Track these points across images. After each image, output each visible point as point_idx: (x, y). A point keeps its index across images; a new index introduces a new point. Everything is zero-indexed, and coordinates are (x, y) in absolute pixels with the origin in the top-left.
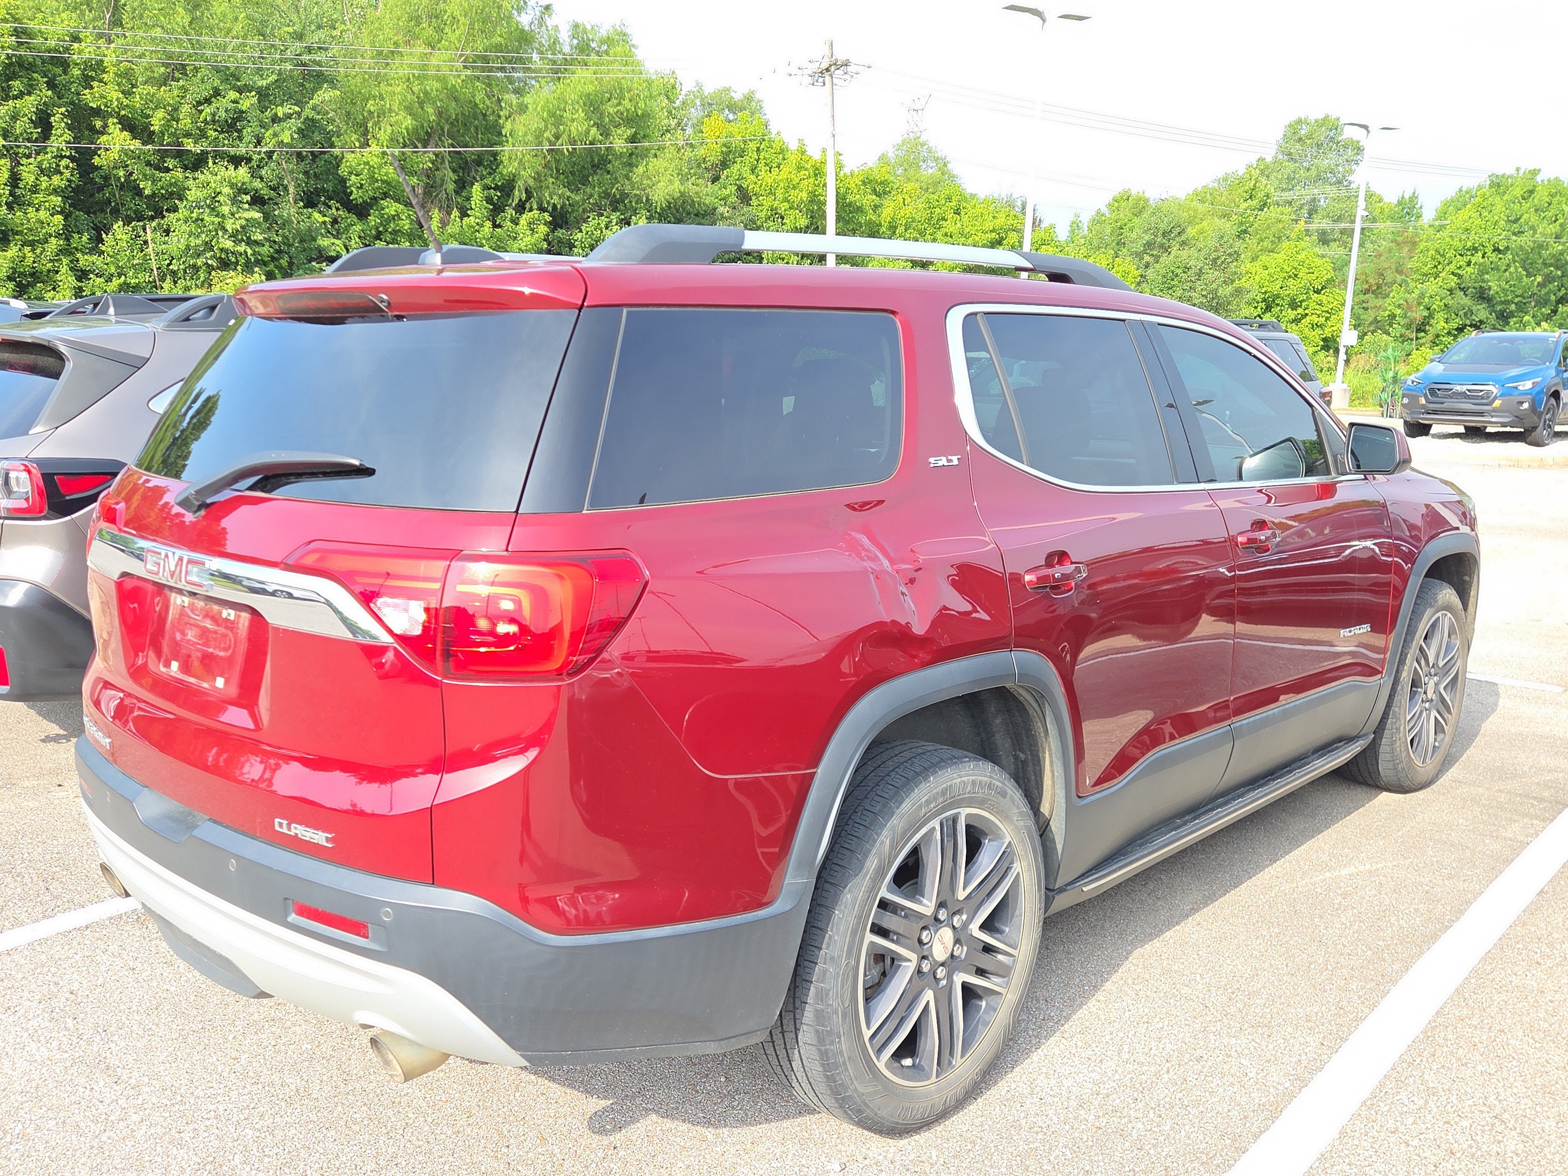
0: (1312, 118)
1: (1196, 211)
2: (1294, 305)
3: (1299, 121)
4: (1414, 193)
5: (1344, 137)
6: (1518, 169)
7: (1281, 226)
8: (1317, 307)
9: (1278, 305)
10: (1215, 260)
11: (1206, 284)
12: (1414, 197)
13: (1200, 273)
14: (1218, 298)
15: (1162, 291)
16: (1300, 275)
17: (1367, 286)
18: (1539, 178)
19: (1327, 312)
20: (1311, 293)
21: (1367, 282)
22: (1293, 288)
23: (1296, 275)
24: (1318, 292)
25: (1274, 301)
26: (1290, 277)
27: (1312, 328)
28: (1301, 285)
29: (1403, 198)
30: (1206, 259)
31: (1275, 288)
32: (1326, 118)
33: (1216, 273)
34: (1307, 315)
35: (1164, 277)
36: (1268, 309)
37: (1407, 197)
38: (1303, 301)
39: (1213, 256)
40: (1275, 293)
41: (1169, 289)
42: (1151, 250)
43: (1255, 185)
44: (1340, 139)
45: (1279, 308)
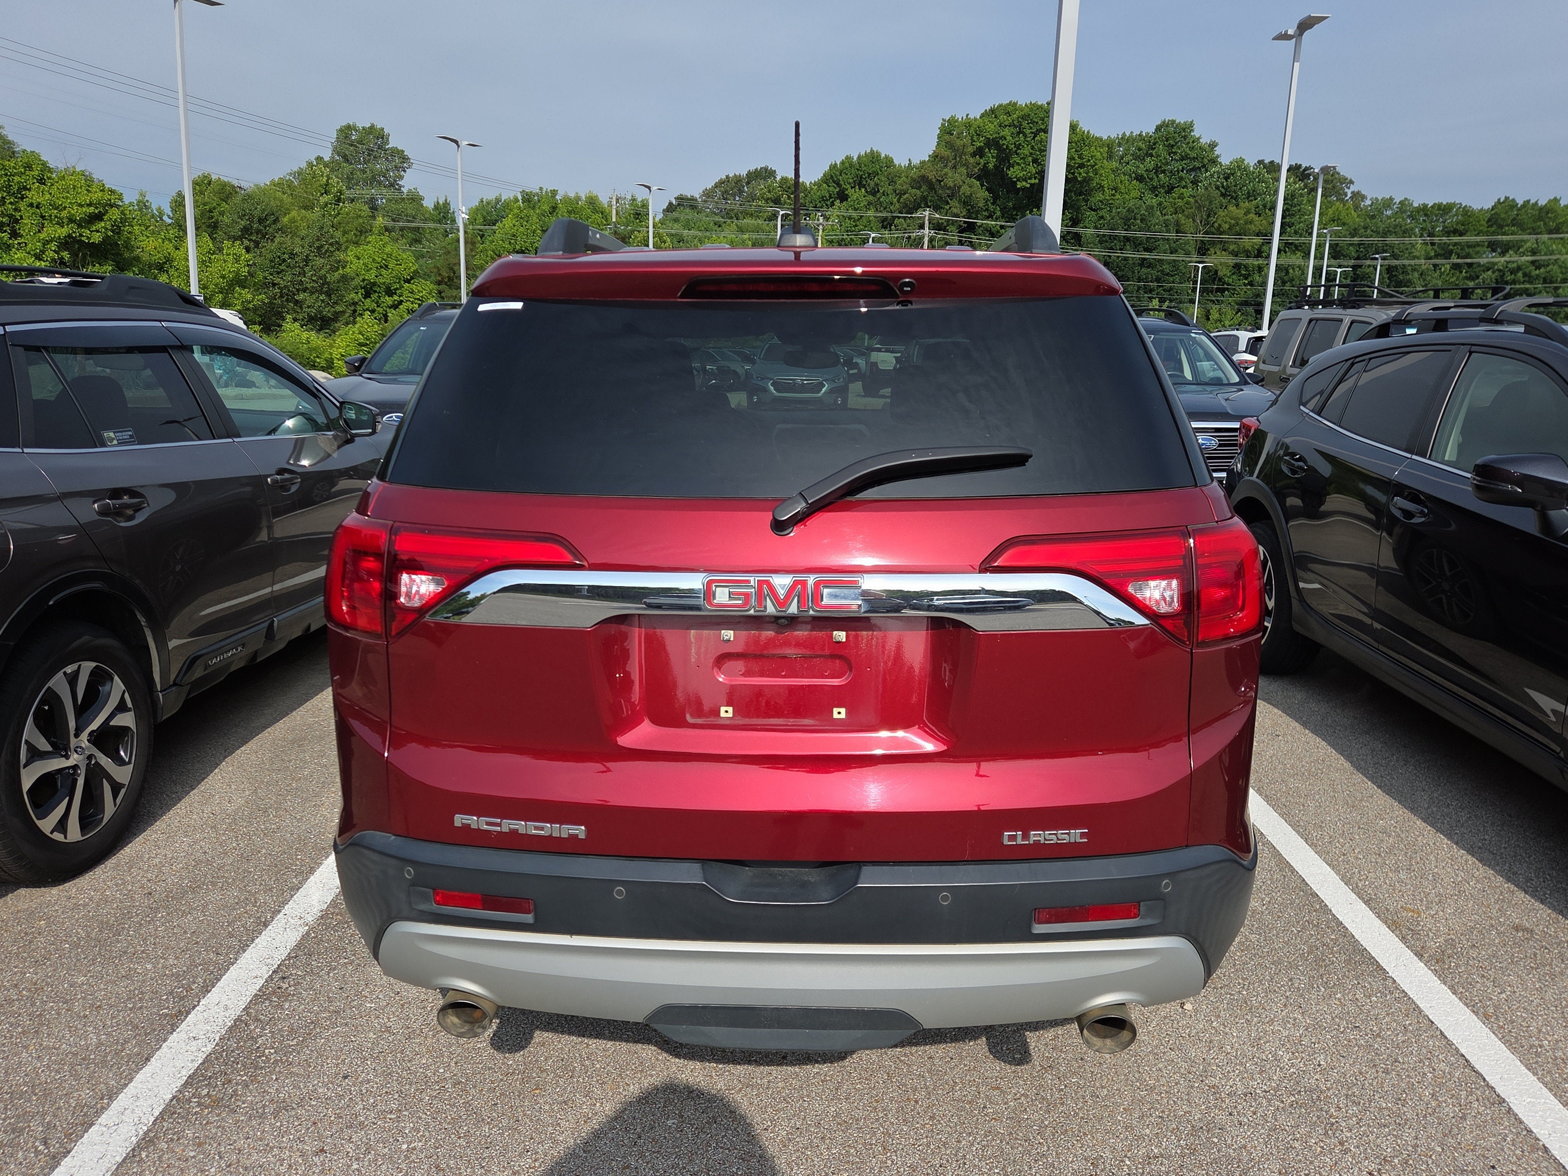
0: (360, 125)
1: (281, 201)
2: (390, 292)
3: (349, 127)
4: (446, 200)
5: (390, 146)
6: (541, 189)
7: (361, 221)
8: (410, 295)
9: (375, 292)
10: (319, 248)
11: (315, 270)
12: (446, 204)
13: (307, 260)
14: (328, 284)
15: (271, 274)
16: (390, 266)
17: (440, 278)
18: (558, 197)
19: (419, 299)
20: (402, 282)
21: (440, 275)
22: (386, 278)
23: (387, 266)
24: (408, 281)
25: (371, 288)
26: (381, 267)
27: (409, 312)
28: (393, 275)
29: (438, 203)
30: (310, 247)
31: (371, 276)
32: (372, 127)
33: (322, 260)
34: (402, 301)
35: (271, 261)
36: (367, 295)
37: (441, 202)
38: (397, 289)
39: (317, 244)
40: (372, 281)
41: (278, 273)
42: (249, 235)
43: (327, 181)
44: (387, 147)
45: (377, 294)
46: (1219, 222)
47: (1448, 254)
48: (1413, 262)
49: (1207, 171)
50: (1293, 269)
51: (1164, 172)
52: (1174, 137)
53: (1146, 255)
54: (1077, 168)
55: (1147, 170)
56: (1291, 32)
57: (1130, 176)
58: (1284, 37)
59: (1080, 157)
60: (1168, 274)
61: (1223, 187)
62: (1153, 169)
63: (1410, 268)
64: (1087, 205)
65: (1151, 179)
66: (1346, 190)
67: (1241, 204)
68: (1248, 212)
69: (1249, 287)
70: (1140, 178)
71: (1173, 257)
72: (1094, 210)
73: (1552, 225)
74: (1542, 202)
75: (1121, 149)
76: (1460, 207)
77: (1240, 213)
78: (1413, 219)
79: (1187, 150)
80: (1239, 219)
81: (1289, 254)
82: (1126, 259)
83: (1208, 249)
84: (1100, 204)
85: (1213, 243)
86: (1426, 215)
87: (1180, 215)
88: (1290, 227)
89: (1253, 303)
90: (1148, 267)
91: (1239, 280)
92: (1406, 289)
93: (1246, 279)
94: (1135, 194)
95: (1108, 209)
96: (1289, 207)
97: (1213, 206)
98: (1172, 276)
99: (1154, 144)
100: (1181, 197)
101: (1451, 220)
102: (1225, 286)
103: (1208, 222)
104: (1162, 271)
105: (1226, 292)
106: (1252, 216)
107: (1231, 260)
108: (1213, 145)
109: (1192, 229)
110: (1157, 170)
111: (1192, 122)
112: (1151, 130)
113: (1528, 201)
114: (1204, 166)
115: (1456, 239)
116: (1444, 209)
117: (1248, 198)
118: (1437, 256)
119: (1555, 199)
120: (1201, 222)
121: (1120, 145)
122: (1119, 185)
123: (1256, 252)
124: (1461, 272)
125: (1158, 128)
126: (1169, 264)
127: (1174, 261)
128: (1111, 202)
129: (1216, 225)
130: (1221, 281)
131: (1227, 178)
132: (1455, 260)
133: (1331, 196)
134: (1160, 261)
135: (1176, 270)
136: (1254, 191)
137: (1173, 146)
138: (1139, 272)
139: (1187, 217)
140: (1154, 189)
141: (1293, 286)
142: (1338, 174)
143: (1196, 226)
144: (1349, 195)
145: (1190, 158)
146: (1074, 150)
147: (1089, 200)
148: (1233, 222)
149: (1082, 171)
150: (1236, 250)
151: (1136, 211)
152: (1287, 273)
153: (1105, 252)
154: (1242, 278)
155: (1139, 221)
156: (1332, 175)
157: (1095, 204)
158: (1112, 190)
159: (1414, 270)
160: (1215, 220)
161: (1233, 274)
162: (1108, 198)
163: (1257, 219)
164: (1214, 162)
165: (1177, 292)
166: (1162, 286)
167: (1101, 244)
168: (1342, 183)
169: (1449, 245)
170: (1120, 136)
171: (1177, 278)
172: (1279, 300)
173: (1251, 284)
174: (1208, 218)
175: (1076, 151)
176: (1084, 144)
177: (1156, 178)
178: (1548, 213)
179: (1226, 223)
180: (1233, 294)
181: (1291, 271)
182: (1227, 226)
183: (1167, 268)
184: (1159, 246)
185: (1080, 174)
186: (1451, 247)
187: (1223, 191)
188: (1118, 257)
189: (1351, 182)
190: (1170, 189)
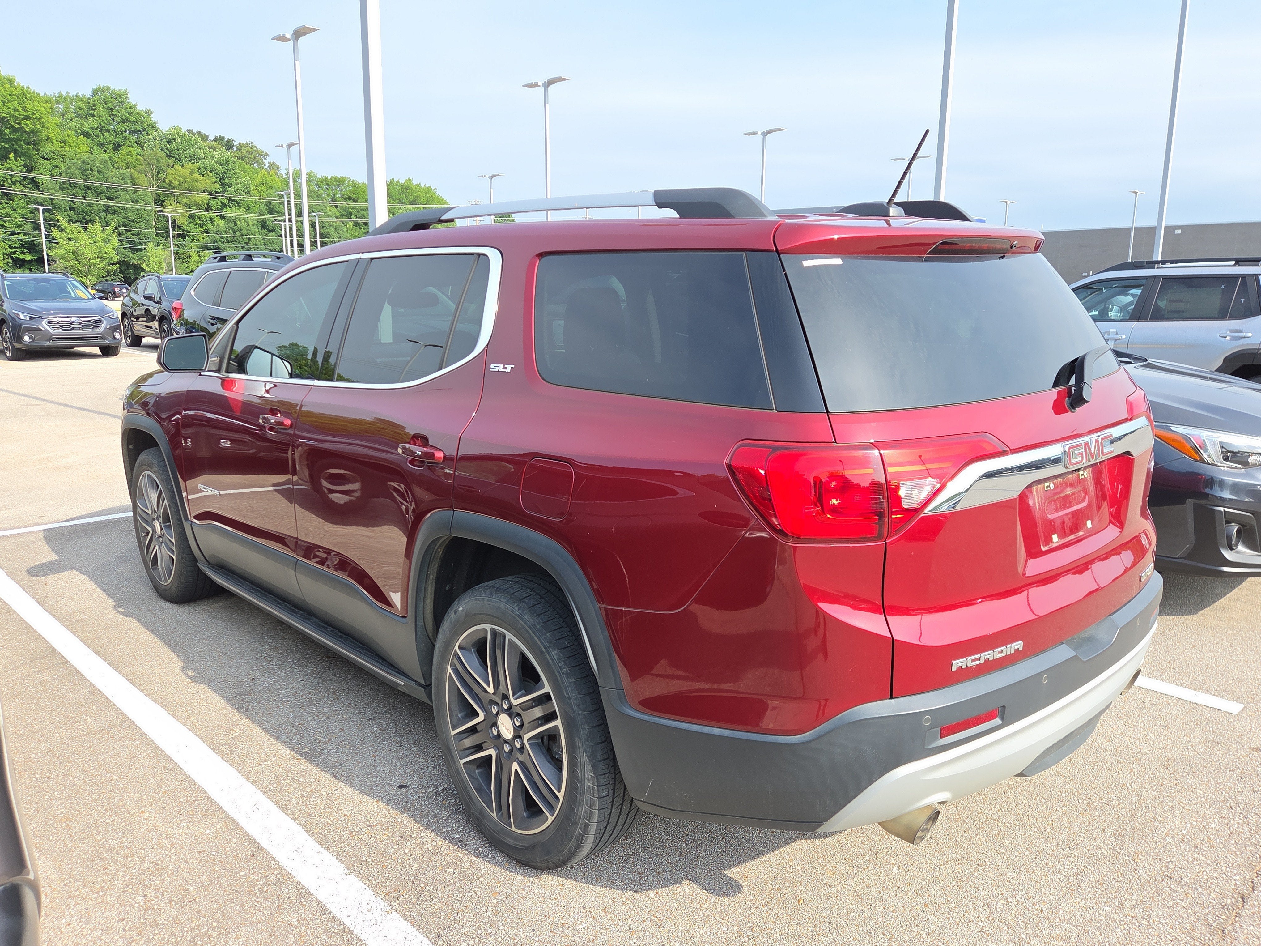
46: (169, 178)
47: (349, 215)
48: (328, 220)
49: (148, 134)
50: (240, 221)
51: (108, 131)
52: (111, 102)
53: (109, 203)
54: (23, 119)
55: (92, 128)
56: (288, 36)
57: (76, 131)
58: (281, 38)
59: (24, 109)
60: (133, 221)
61: (167, 149)
62: (98, 127)
63: (327, 224)
64: (38, 154)
65: (97, 136)
66: (264, 161)
67: (186, 165)
68: (192, 172)
69: (205, 234)
70: (86, 134)
71: (134, 206)
72: (47, 159)
73: (411, 198)
74: (402, 181)
75: (60, 106)
76: (350, 181)
77: (186, 172)
78: (319, 187)
79: (126, 114)
80: (187, 178)
81: (234, 208)
82: (90, 205)
83: (164, 201)
84: (52, 154)
85: (167, 196)
86: (328, 185)
87: (132, 170)
88: (230, 187)
89: (212, 247)
90: (114, 213)
91: (196, 228)
92: (326, 239)
93: (202, 227)
94: (85, 148)
95: (62, 160)
96: (226, 171)
97: (161, 164)
98: (137, 222)
99: (94, 105)
100: (129, 154)
101: (346, 190)
102: (185, 233)
103: (159, 178)
104: (127, 218)
105: (187, 238)
106: (196, 175)
107: (187, 212)
108: (149, 113)
109: (146, 183)
110: (101, 129)
111: (126, 91)
112: (88, 93)
113: (393, 180)
114: (144, 130)
115: (352, 204)
116: (340, 182)
117: (190, 161)
118: (342, 216)
119: (409, 179)
120: (153, 178)
121: (58, 102)
122: (67, 138)
123: (205, 205)
124: (360, 228)
125: (95, 92)
126: (133, 212)
127: (137, 209)
128: (62, 153)
129: (167, 181)
130: (181, 229)
131: (169, 142)
132: (354, 219)
133: (253, 164)
134: (125, 209)
135: (140, 218)
136: (195, 155)
137: (111, 109)
138: (105, 218)
139: (139, 172)
140: (101, 145)
141: (242, 235)
142: (256, 147)
143: (149, 181)
144: (267, 165)
145: (130, 122)
146: (16, 102)
147: (40, 150)
148: (181, 179)
149: (28, 122)
150: (188, 203)
151: (91, 163)
152: (235, 224)
153: (68, 197)
154: (197, 226)
155: (96, 173)
156: (251, 148)
157: (47, 154)
158: (61, 142)
159: (330, 225)
160: (165, 176)
161: (190, 223)
162: (58, 149)
163: (201, 178)
164: (153, 127)
165: (145, 236)
166: (130, 231)
167: (63, 191)
168: (260, 155)
169: (349, 208)
170: (57, 95)
171: (143, 225)
172: (233, 245)
173: (207, 232)
174: (158, 175)
175: (19, 104)
176: (26, 98)
177: (102, 137)
178: (407, 189)
179: (175, 179)
180: (193, 240)
181: (238, 222)
182: (177, 183)
183: (132, 217)
184: (120, 195)
185: (27, 125)
186: (350, 210)
187: (168, 153)
188: (82, 203)
189: (267, 155)
190: (117, 147)
